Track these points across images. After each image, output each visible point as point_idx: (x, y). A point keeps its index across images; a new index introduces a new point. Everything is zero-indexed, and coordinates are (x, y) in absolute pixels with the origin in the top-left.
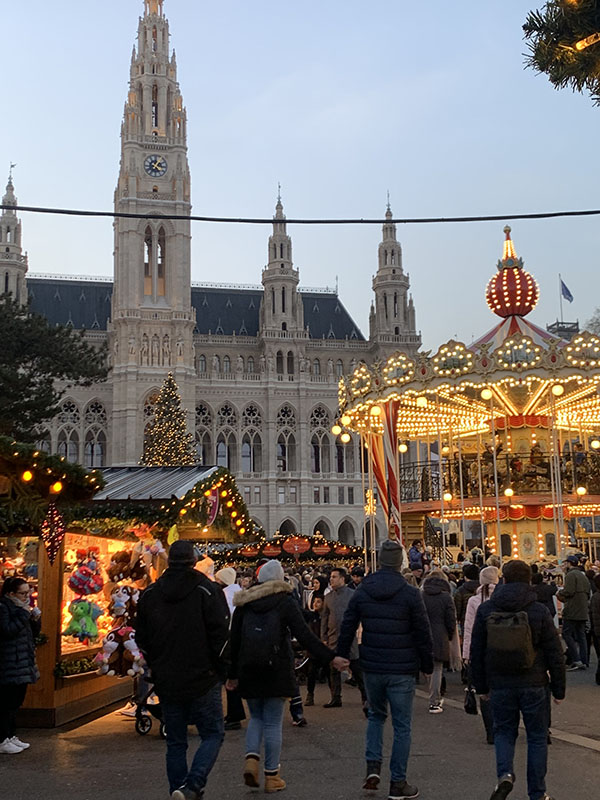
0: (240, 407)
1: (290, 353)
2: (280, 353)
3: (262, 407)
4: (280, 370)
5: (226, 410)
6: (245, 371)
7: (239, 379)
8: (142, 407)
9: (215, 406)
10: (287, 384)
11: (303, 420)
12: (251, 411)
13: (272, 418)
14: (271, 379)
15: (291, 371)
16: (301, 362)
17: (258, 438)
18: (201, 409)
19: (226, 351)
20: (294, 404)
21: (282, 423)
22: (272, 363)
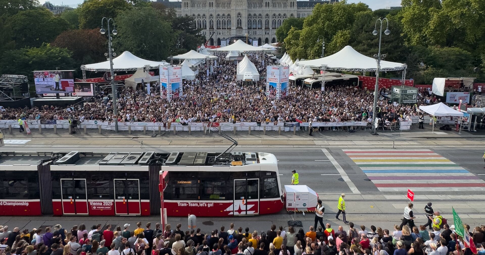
0: (257, 14)
1: (268, 2)
2: (266, 2)
3: (262, 14)
4: (266, 6)
5: (255, 15)
6: (260, 6)
7: (257, 8)
8: (237, 16)
9: (252, 14)
10: (267, 9)
11: (271, 17)
12: (260, 15)
13: (264, 17)
14: (264, 8)
15: (268, 6)
16: (271, 4)
17: (261, 21)
18: (250, 15)
19: (255, 2)
20: (269, 14)
21: (266, 18)
22: (264, 5)
